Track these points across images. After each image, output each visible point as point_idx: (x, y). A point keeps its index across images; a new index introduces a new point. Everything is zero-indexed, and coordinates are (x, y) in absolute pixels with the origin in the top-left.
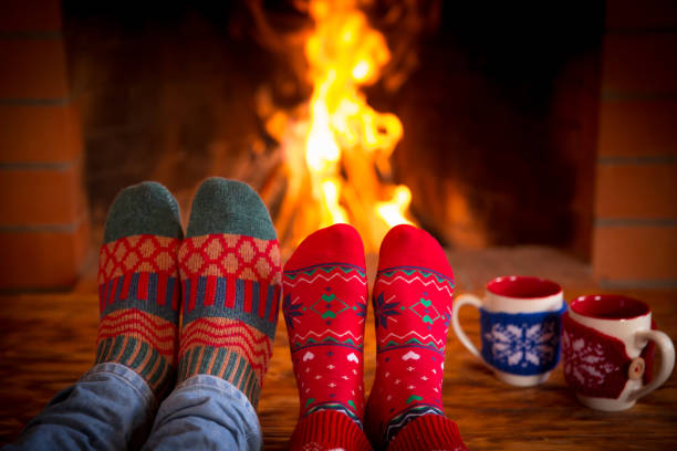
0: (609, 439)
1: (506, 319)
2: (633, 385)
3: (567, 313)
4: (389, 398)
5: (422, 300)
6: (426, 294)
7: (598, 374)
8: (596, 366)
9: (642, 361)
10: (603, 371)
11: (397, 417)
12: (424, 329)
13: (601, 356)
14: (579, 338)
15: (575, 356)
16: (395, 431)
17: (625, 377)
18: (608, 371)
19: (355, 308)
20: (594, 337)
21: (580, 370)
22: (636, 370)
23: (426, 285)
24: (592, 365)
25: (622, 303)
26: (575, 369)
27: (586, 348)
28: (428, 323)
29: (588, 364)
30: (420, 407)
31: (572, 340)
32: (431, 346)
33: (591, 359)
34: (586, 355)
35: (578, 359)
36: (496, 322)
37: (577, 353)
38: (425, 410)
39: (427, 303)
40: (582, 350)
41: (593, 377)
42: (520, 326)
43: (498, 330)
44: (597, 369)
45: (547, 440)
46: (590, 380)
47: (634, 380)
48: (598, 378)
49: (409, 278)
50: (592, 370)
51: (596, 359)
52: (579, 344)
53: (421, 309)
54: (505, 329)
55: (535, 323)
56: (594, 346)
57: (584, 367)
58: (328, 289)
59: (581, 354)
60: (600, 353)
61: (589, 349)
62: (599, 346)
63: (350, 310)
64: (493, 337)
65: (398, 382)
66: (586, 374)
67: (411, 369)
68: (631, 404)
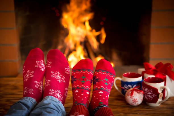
0: (154, 113)
1: (128, 83)
2: (160, 100)
3: (143, 82)
4: (95, 103)
5: (105, 79)
6: (107, 78)
7: (151, 97)
8: (151, 95)
9: (162, 94)
10: (152, 96)
11: (96, 108)
12: (105, 86)
13: (152, 93)
14: (146, 88)
15: (145, 92)
16: (96, 111)
17: (158, 98)
18: (154, 96)
19: (90, 81)
20: (150, 88)
21: (146, 96)
22: (161, 96)
23: (107, 75)
24: (150, 95)
25: (157, 79)
26: (145, 96)
27: (148, 90)
28: (106, 85)
29: (149, 94)
30: (102, 105)
31: (145, 88)
32: (106, 90)
33: (149, 93)
34: (148, 92)
35: (146, 93)
36: (125, 84)
37: (146, 92)
38: (103, 106)
39: (107, 80)
40: (147, 91)
41: (150, 98)
42: (131, 85)
43: (126, 86)
44: (151, 96)
45: (138, 114)
46: (149, 99)
47: (160, 98)
48: (151, 98)
49: (103, 73)
50: (150, 96)
51: (151, 93)
52: (146, 89)
53: (105, 81)
54: (128, 86)
55: (135, 84)
56: (150, 90)
57: (147, 95)
58: (84, 75)
59: (147, 92)
60: (152, 92)
61: (149, 91)
62: (151, 90)
63: (89, 81)
64: (124, 88)
65: (97, 99)
66: (148, 97)
67: (100, 96)
68: (159, 105)
